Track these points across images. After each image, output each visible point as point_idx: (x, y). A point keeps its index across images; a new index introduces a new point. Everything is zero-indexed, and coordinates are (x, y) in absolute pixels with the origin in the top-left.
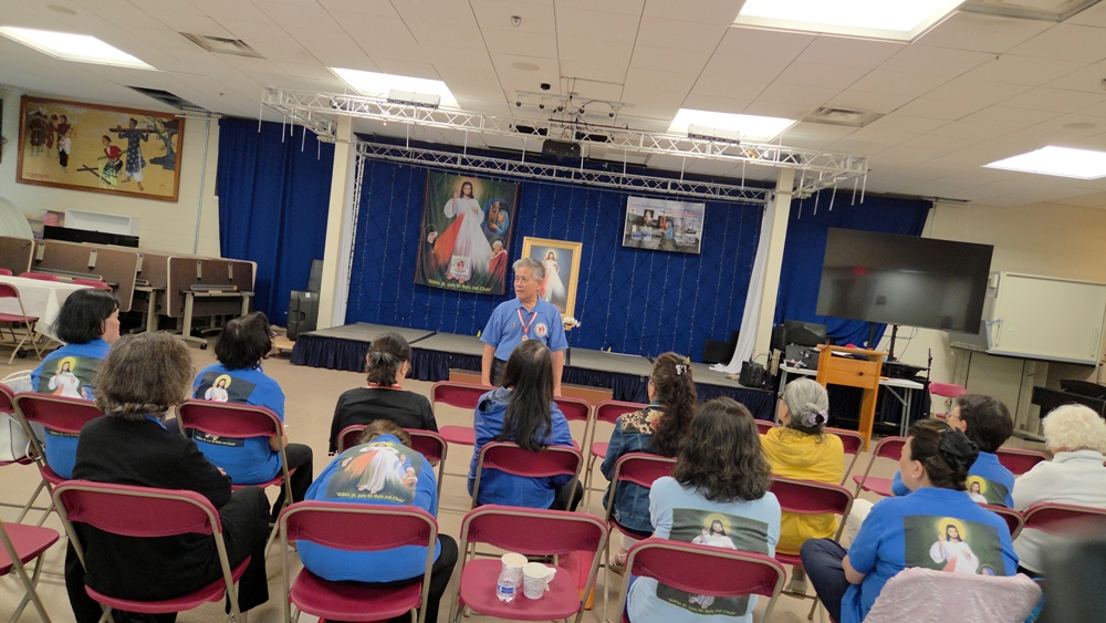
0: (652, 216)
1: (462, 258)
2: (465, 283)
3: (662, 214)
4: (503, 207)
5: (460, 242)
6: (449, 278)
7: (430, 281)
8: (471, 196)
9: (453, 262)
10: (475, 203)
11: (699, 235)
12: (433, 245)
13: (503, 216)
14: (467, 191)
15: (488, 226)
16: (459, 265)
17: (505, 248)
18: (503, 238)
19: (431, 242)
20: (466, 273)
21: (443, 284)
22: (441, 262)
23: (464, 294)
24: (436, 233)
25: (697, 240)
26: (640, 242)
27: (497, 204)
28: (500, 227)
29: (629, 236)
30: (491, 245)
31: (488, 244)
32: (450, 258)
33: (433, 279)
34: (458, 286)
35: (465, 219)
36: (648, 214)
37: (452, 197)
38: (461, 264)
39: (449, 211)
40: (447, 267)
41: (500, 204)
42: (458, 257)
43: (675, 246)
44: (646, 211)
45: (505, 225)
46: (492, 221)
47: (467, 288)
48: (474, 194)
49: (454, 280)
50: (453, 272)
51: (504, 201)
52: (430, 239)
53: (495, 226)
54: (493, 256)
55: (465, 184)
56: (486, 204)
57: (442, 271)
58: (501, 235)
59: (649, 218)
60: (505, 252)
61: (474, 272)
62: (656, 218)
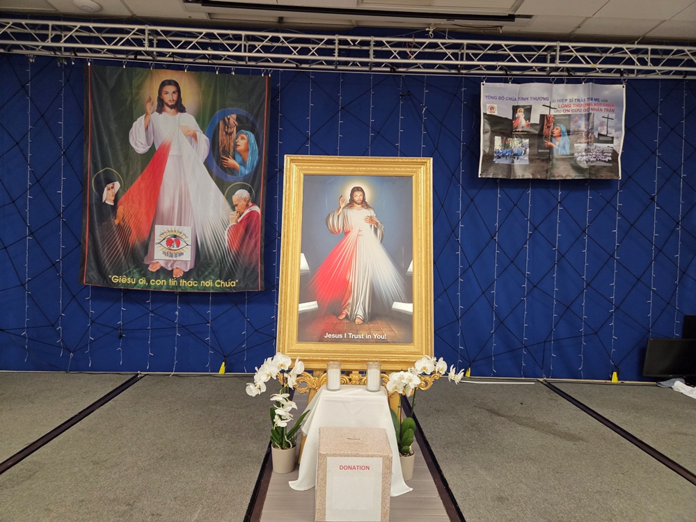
0: (528, 118)
1: (175, 228)
2: (187, 276)
3: (546, 111)
4: (243, 124)
5: (167, 199)
6: (152, 269)
7: (115, 279)
8: (179, 107)
9: (157, 238)
10: (188, 120)
11: (618, 145)
12: (114, 208)
13: (245, 141)
14: (169, 97)
15: (217, 163)
16: (169, 242)
17: (255, 202)
18: (250, 182)
19: (111, 203)
20: (186, 257)
21: (142, 282)
22: (134, 239)
23: (187, 297)
24: (117, 185)
25: (615, 154)
26: (510, 168)
27: (232, 118)
28: (243, 163)
29: (489, 158)
30: (229, 198)
31: (222, 198)
32: (152, 230)
33: (119, 274)
34: (172, 283)
35: (173, 152)
36: (521, 115)
37: (143, 112)
38: (173, 240)
39: (139, 141)
40: (147, 246)
41: (238, 119)
42: (166, 228)
43: (578, 169)
44: (515, 109)
45: (252, 159)
46: (226, 153)
47: (189, 285)
48: (185, 103)
49: (165, 273)
50: (159, 256)
51: (243, 112)
52: (108, 196)
53: (231, 161)
54: (233, 219)
55: (163, 84)
56: (209, 121)
57: (138, 257)
58: (246, 178)
59: (522, 122)
60: (257, 209)
61: (199, 252)
62: (535, 119)
